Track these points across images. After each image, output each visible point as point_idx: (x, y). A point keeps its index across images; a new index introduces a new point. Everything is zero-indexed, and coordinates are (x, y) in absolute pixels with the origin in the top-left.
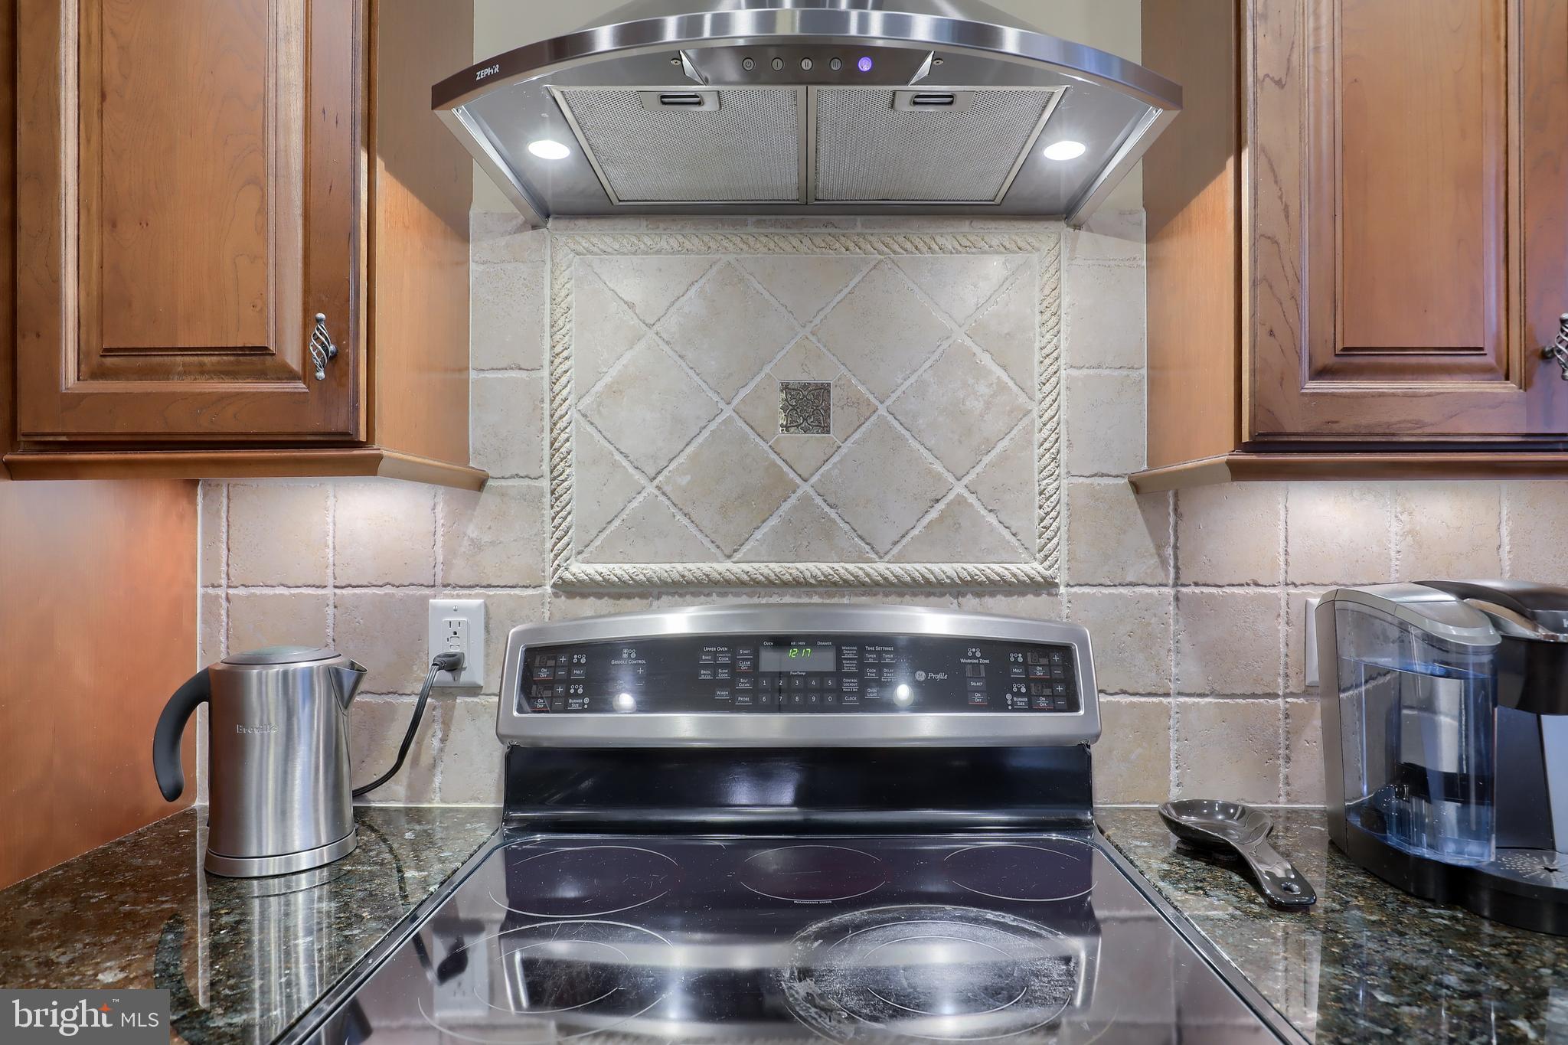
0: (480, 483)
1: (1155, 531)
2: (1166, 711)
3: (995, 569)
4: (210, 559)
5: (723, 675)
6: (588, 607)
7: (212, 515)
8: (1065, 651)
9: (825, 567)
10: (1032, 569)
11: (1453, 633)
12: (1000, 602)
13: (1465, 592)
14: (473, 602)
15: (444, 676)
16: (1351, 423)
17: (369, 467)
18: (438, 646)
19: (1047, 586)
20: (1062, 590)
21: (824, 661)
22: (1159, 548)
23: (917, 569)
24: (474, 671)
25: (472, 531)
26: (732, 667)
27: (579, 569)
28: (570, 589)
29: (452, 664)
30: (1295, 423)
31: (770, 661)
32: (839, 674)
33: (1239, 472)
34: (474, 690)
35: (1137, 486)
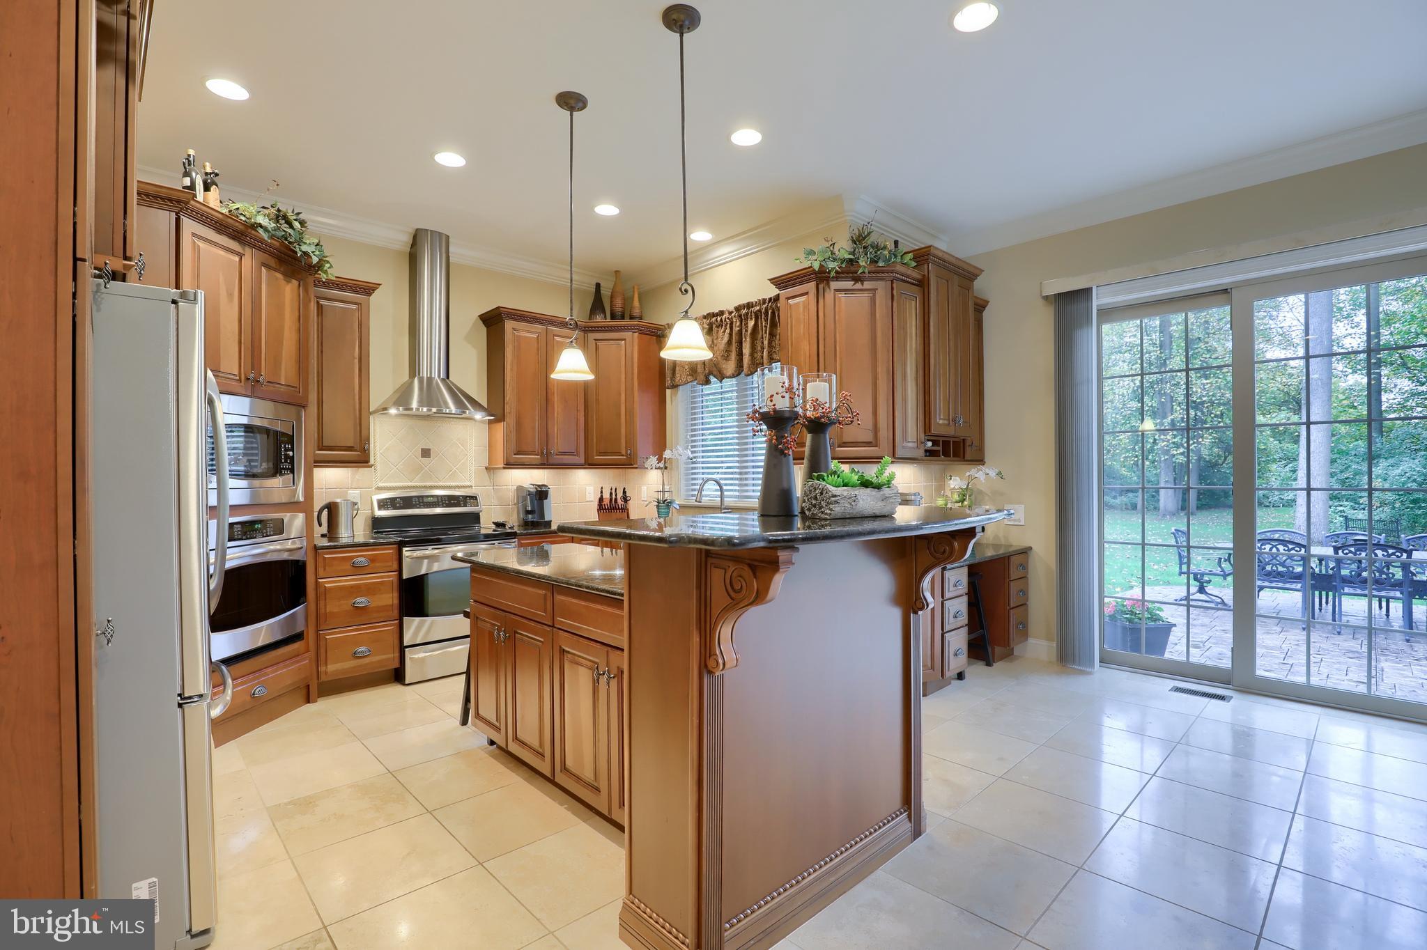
1: (490, 476)
2: (491, 508)
3: (462, 483)
5: (417, 503)
8: (476, 497)
9: (431, 483)
10: (469, 484)
11: (531, 490)
12: (463, 490)
13: (533, 485)
14: (358, 491)
16: (519, 461)
17: (369, 467)
19: (472, 486)
20: (474, 487)
21: (435, 500)
22: (490, 479)
23: (448, 484)
24: (359, 505)
25: (357, 477)
26: (419, 501)
27: (381, 485)
29: (356, 504)
30: (512, 462)
31: (425, 500)
32: (438, 502)
33: (504, 468)
35: (486, 468)
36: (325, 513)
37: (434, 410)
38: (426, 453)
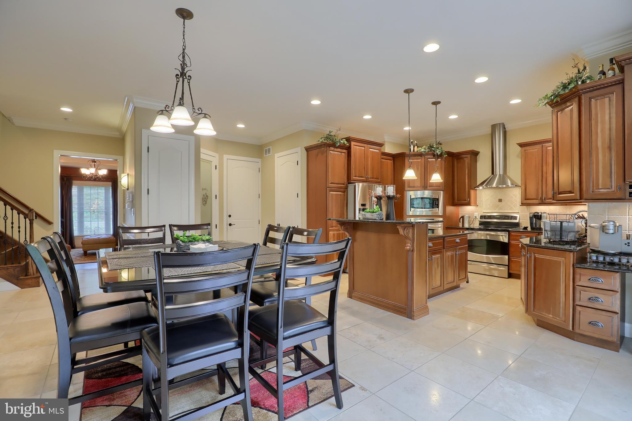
0: (478, 206)
1: (527, 208)
3: (514, 211)
4: (460, 210)
6: (485, 214)
7: (460, 208)
8: (517, 217)
9: (502, 211)
10: (517, 211)
12: (515, 214)
14: (477, 213)
15: (475, 218)
16: (527, 203)
17: (471, 206)
18: (475, 216)
19: (519, 213)
20: (520, 213)
21: (500, 217)
22: (528, 210)
23: (509, 211)
24: (477, 218)
25: (477, 209)
27: (484, 211)
28: (484, 212)
29: (476, 217)
30: (524, 203)
34: (477, 219)
36: (461, 219)
37: (504, 186)
38: (500, 200)
